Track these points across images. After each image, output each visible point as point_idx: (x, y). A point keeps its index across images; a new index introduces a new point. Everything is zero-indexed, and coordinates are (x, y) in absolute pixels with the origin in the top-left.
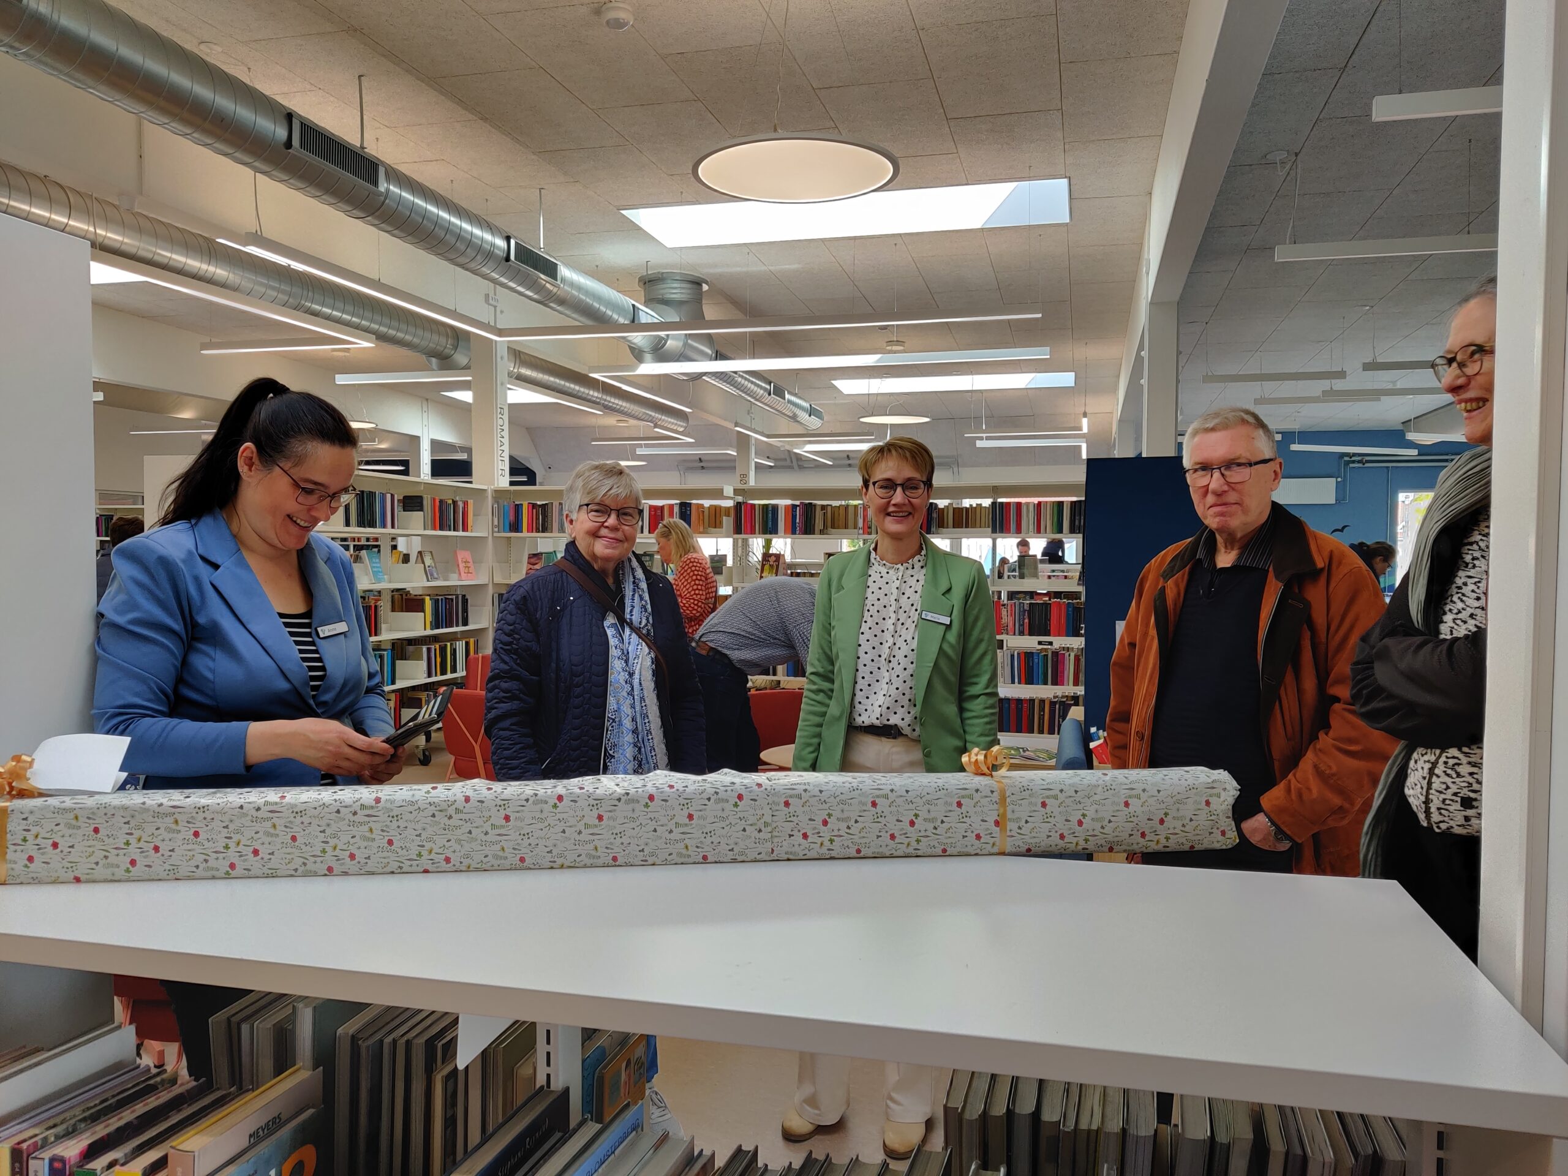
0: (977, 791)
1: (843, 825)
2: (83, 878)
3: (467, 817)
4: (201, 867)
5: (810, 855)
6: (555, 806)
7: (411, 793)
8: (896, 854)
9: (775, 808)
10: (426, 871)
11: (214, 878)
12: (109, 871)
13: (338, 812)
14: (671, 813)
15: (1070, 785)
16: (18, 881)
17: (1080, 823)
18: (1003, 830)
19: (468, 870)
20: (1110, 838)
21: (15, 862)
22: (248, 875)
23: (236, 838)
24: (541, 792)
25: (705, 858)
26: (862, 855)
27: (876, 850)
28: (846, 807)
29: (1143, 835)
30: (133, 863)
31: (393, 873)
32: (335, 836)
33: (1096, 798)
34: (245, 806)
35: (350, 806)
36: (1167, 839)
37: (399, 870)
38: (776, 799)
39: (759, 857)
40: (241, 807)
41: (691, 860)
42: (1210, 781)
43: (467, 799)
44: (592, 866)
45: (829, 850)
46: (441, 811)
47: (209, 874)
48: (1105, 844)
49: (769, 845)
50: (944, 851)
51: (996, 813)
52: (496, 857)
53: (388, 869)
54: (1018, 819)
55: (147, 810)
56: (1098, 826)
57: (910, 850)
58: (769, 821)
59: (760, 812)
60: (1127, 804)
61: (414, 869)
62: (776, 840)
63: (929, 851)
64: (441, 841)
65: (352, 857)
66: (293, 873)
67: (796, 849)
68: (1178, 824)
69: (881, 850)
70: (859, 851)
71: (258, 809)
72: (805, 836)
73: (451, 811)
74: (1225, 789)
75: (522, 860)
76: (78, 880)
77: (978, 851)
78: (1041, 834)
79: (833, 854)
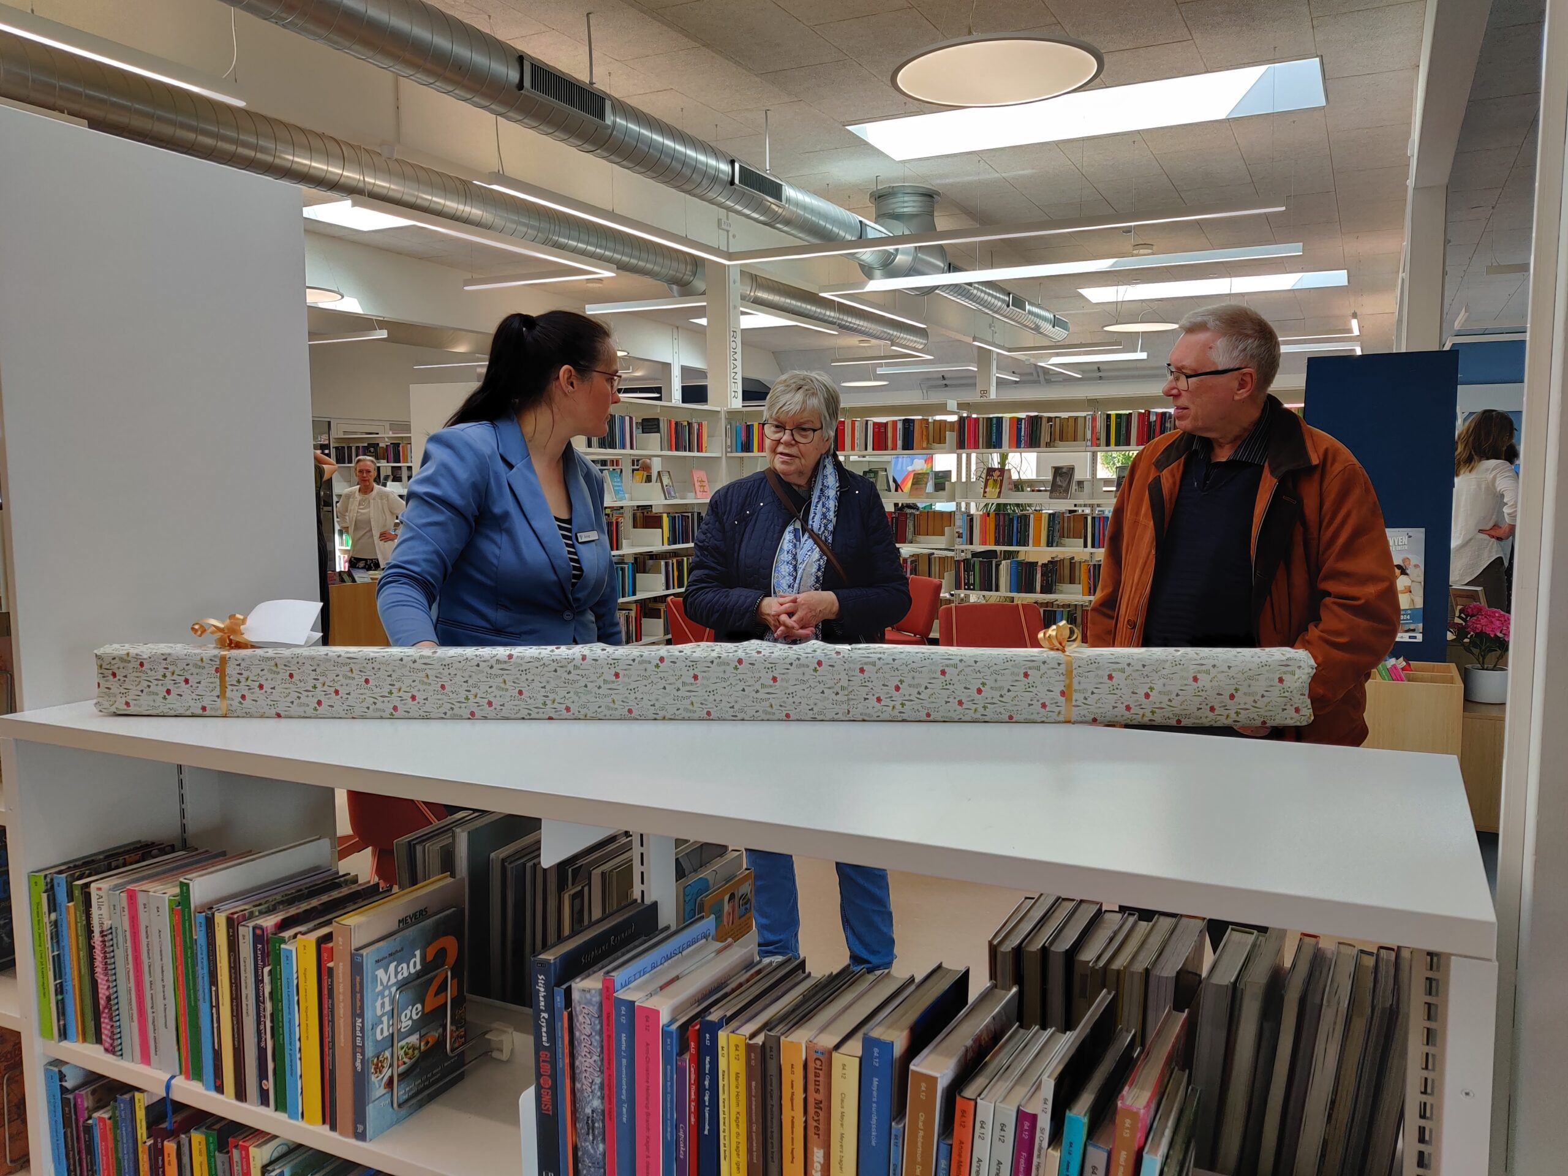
0: (1044, 663)
1: (914, 691)
2: (282, 714)
3: (583, 673)
4: (372, 707)
5: (883, 717)
6: (657, 666)
7: (538, 651)
8: (964, 719)
9: (851, 673)
10: (550, 718)
11: (381, 718)
12: (302, 709)
13: (478, 665)
14: (757, 675)
15: (1138, 659)
16: (235, 715)
17: (1147, 696)
18: (1069, 700)
19: (585, 718)
20: (1177, 711)
21: (233, 700)
22: (408, 717)
23: (398, 684)
24: (646, 654)
25: (788, 715)
26: (931, 718)
27: (945, 715)
28: (916, 675)
29: (1212, 709)
30: (319, 703)
31: (523, 719)
32: (475, 686)
33: (1165, 672)
34: (405, 659)
35: (488, 661)
36: (1237, 713)
37: (528, 717)
38: (852, 666)
39: (836, 717)
40: (401, 660)
41: (775, 717)
42: (1284, 658)
43: (584, 658)
44: (689, 719)
45: (900, 712)
46: (562, 667)
47: (378, 714)
48: (1171, 716)
49: (845, 706)
50: (1011, 717)
51: (1063, 684)
52: (608, 708)
53: (520, 715)
54: (1085, 690)
55: (329, 660)
56: (1165, 699)
57: (978, 716)
58: (846, 685)
59: (837, 677)
60: (1195, 679)
61: (541, 716)
62: (852, 702)
63: (996, 717)
64: (562, 693)
65: (490, 704)
66: (443, 716)
67: (870, 711)
68: (1250, 700)
69: (949, 714)
70: (928, 715)
71: (415, 662)
72: (879, 700)
73: (570, 667)
74: (1300, 667)
75: (630, 711)
76: (279, 716)
77: (1044, 719)
78: (1106, 704)
79: (905, 716)
